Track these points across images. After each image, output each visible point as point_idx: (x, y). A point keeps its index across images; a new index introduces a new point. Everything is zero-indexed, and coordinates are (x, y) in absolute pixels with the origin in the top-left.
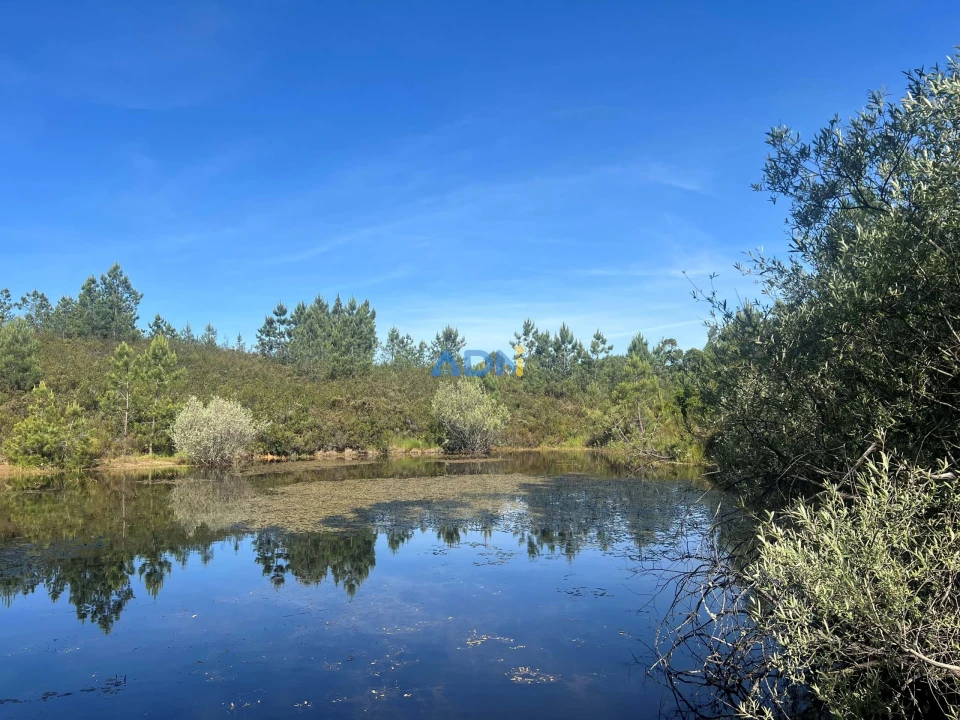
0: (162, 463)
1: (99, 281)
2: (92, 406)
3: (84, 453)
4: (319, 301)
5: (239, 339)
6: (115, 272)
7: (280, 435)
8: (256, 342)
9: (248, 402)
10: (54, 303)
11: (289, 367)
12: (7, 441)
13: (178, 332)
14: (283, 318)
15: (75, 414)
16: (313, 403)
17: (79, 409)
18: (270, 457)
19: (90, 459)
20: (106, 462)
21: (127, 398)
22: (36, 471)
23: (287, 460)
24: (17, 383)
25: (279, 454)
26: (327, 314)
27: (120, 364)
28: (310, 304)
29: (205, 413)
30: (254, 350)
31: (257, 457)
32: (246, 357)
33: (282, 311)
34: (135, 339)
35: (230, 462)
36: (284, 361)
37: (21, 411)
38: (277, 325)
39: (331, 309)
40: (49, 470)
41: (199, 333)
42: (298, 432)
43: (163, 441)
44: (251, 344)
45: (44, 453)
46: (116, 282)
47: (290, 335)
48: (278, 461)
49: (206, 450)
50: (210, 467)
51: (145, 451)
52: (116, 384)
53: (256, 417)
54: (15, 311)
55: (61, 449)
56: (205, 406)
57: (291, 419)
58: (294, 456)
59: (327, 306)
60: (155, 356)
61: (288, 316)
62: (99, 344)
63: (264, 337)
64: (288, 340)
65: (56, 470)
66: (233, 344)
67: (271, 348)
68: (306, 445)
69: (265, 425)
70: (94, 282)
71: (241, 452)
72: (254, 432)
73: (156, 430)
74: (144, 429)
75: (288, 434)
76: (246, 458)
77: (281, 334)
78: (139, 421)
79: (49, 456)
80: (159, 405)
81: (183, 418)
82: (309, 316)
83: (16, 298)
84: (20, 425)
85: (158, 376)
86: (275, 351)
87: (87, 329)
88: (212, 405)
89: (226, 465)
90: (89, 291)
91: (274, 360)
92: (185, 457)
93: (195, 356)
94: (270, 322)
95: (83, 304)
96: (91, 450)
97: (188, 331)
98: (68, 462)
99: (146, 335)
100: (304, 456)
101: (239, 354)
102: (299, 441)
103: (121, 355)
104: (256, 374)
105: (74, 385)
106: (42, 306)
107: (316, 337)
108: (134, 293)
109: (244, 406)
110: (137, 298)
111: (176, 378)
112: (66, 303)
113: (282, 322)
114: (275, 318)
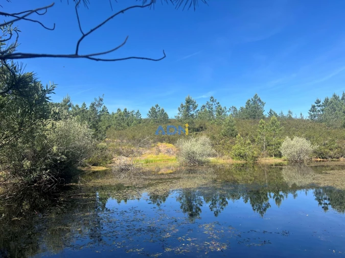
0: (278, 160)
1: (251, 100)
2: (253, 141)
3: (253, 156)
4: (334, 96)
5: (301, 114)
6: (256, 97)
7: (323, 151)
8: (308, 115)
9: (308, 138)
10: (238, 109)
11: (323, 124)
12: (231, 152)
13: (278, 114)
14: (319, 104)
15: (249, 144)
16: (336, 138)
17: (250, 142)
18: (319, 159)
19: (255, 158)
20: (259, 159)
21: (264, 138)
22: (239, 162)
23: (327, 161)
24: (231, 134)
25: (323, 158)
26: (339, 101)
27: (261, 126)
28: (330, 97)
29: (292, 142)
30: (307, 118)
31: (313, 159)
32: (305, 121)
33: (318, 102)
34: (264, 118)
35: (303, 161)
36: (321, 121)
37: (233, 143)
38: (317, 107)
39: (340, 98)
40: (242, 162)
41: (286, 114)
42: (331, 149)
43: (278, 152)
44: (306, 116)
45: (241, 156)
46: (257, 100)
47: (323, 111)
48: (323, 161)
49: (294, 156)
50: (296, 162)
51: (271, 156)
52: (260, 133)
53: (312, 144)
54: (228, 113)
55: (246, 155)
56: (292, 139)
57: (327, 144)
58: (330, 159)
59: (339, 97)
60: (272, 123)
61: (321, 103)
62: (253, 120)
63: (311, 113)
64: (322, 113)
65: (245, 162)
66: (299, 117)
67: (315, 117)
68: (335, 154)
69: (316, 147)
70: (250, 101)
71: (307, 157)
72: (312, 149)
73: (275, 149)
74: (270, 148)
75: (326, 150)
76: (309, 159)
77: (318, 111)
78: (269, 146)
79: (242, 157)
80: (274, 140)
81: (284, 144)
82: (332, 102)
83: (228, 109)
84: (234, 147)
85: (274, 130)
86: (316, 118)
87: (248, 116)
88: (294, 139)
89: (302, 162)
90: (248, 103)
91: (316, 121)
92: (286, 158)
93: (285, 122)
94: (314, 107)
95: (247, 108)
96: (255, 155)
97: (282, 113)
98: (248, 159)
99: (267, 116)
100: (334, 159)
101: (302, 120)
102: (331, 153)
103: (261, 124)
104: (310, 127)
105: (247, 135)
106: (234, 111)
107: (335, 110)
108: (262, 102)
109: (307, 139)
110: (263, 104)
111: (280, 130)
112: (242, 109)
113: (319, 106)
114: (316, 105)
